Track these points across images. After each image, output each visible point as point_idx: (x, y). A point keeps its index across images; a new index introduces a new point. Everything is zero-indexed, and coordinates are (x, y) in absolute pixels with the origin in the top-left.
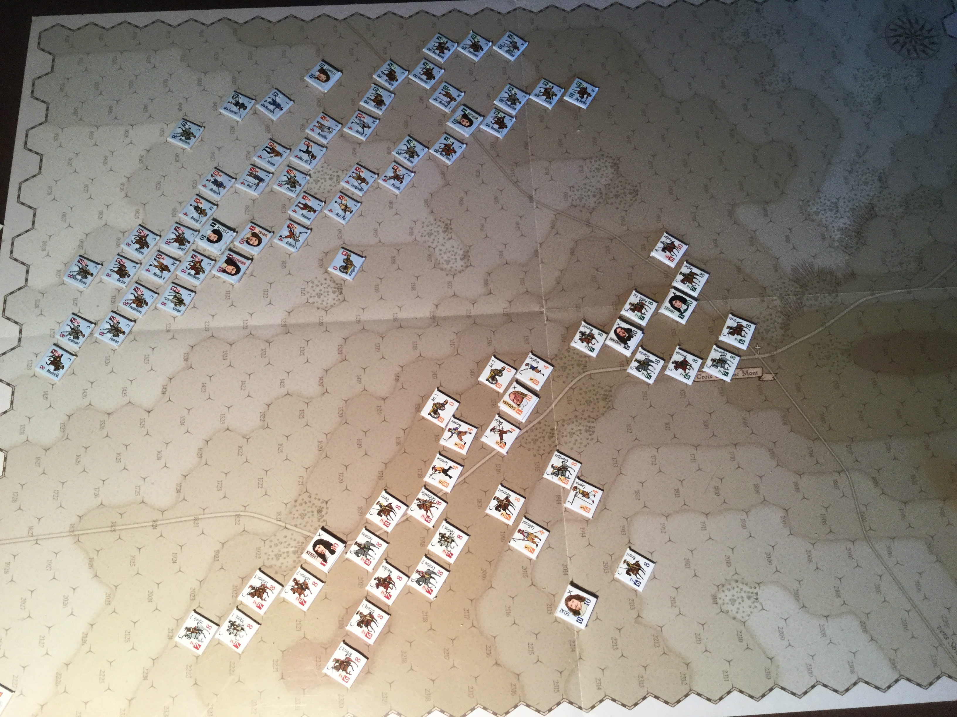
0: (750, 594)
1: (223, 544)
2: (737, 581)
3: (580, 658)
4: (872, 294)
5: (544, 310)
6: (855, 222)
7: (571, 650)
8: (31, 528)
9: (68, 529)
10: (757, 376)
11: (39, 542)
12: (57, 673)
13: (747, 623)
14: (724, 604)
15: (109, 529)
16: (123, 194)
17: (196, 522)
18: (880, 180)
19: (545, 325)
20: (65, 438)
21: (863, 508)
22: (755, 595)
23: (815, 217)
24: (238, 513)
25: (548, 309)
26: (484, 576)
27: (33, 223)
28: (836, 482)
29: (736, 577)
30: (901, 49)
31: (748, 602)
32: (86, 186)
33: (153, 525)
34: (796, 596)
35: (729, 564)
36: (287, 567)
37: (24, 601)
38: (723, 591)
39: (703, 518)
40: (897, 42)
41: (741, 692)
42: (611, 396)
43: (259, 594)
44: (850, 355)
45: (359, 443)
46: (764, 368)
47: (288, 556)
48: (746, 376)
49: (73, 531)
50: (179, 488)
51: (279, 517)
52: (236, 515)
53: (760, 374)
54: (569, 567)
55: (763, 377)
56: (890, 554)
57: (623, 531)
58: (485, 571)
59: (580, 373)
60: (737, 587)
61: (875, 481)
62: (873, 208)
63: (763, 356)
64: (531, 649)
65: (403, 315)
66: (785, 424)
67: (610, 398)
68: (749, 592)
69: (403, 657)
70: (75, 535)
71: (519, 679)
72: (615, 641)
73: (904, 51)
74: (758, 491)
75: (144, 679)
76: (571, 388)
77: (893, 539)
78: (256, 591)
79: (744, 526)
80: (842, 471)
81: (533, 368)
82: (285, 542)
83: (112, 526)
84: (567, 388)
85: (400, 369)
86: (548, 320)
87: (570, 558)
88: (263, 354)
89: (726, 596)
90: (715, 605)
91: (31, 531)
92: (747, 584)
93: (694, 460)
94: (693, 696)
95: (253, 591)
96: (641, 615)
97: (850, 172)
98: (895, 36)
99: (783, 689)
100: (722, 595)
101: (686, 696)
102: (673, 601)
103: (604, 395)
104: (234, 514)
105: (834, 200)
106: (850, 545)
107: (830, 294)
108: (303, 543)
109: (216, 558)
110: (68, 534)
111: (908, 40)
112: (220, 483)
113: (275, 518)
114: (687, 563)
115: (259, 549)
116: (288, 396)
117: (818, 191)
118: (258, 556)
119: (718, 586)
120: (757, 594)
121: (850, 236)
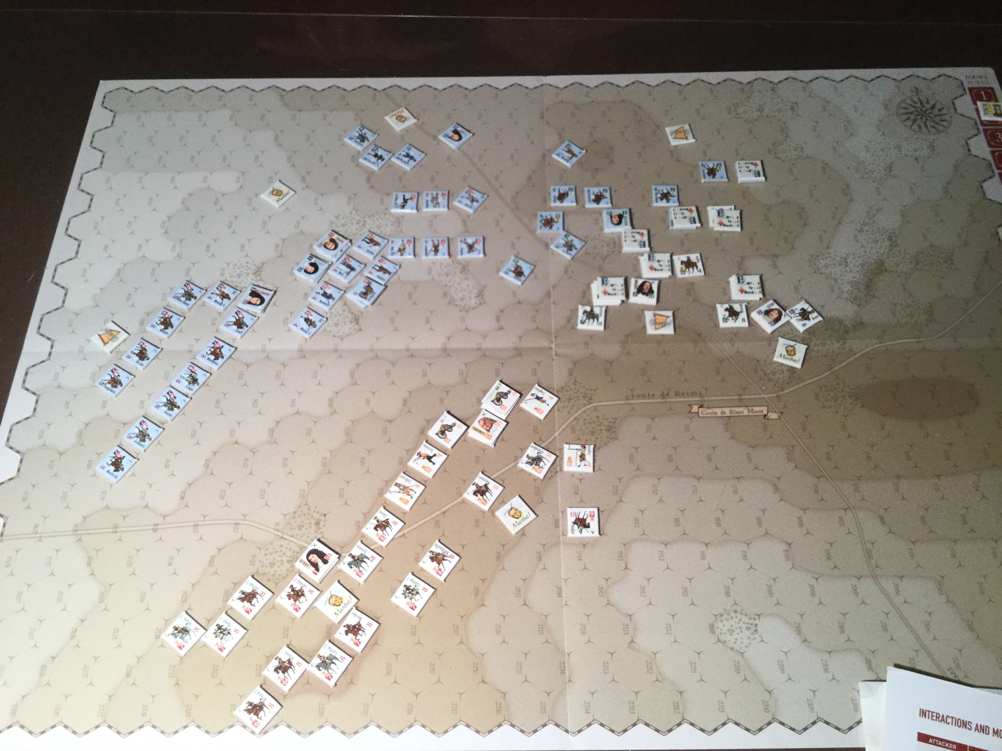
0: (749, 626)
1: (219, 550)
2: (736, 612)
3: (570, 681)
4: (880, 343)
5: (553, 346)
6: (864, 276)
7: (560, 672)
8: (36, 526)
9: (72, 529)
10: (762, 414)
11: (42, 539)
12: (42, 666)
13: (744, 654)
14: (721, 634)
15: (111, 530)
16: (163, 231)
17: (196, 528)
18: (890, 239)
19: (553, 360)
20: (81, 443)
21: (869, 546)
22: (754, 626)
23: (823, 270)
24: (237, 522)
25: (557, 345)
26: (477, 594)
27: (77, 253)
28: (841, 519)
29: (735, 607)
30: (912, 124)
31: (747, 633)
32: (130, 223)
33: (153, 529)
34: (798, 630)
35: (728, 594)
36: (280, 575)
37: (20, 594)
38: (722, 621)
39: (703, 548)
40: (908, 118)
41: (737, 724)
42: (615, 427)
43: (250, 599)
44: (857, 398)
45: (362, 461)
46: (770, 407)
47: (282, 564)
48: (751, 414)
49: (76, 531)
50: (183, 495)
51: (277, 527)
52: (235, 523)
53: (765, 412)
54: (563, 589)
55: (768, 416)
56: (898, 592)
57: (621, 556)
58: (477, 589)
59: (584, 405)
60: (737, 617)
61: (882, 520)
62: (883, 264)
63: (770, 395)
64: (519, 668)
65: (414, 346)
66: (789, 460)
67: (614, 429)
68: (748, 623)
69: (388, 670)
70: (78, 535)
71: (504, 699)
72: (606, 665)
73: (915, 127)
74: (760, 524)
75: (127, 676)
76: (575, 418)
77: (901, 578)
78: (246, 596)
79: (745, 557)
80: (847, 509)
81: (538, 398)
82: (281, 551)
83: (114, 528)
84: (572, 419)
85: (408, 394)
86: (556, 355)
87: (565, 580)
88: (278, 376)
89: (724, 626)
90: (711, 634)
91: (36, 529)
92: (746, 616)
93: (695, 491)
94: (685, 726)
95: (243, 596)
96: (634, 640)
97: (860, 231)
98: (906, 114)
99: (782, 724)
100: (719, 625)
101: (679, 725)
102: (668, 627)
103: (608, 426)
104: (233, 522)
105: (844, 256)
106: (855, 581)
107: (838, 341)
108: (298, 553)
109: (211, 562)
110: (71, 533)
111: (919, 117)
112: (223, 492)
113: (273, 527)
114: (685, 591)
115: (254, 556)
116: (297, 415)
117: (828, 247)
118: (252, 563)
119: (716, 616)
120: (756, 625)
121: (859, 289)
